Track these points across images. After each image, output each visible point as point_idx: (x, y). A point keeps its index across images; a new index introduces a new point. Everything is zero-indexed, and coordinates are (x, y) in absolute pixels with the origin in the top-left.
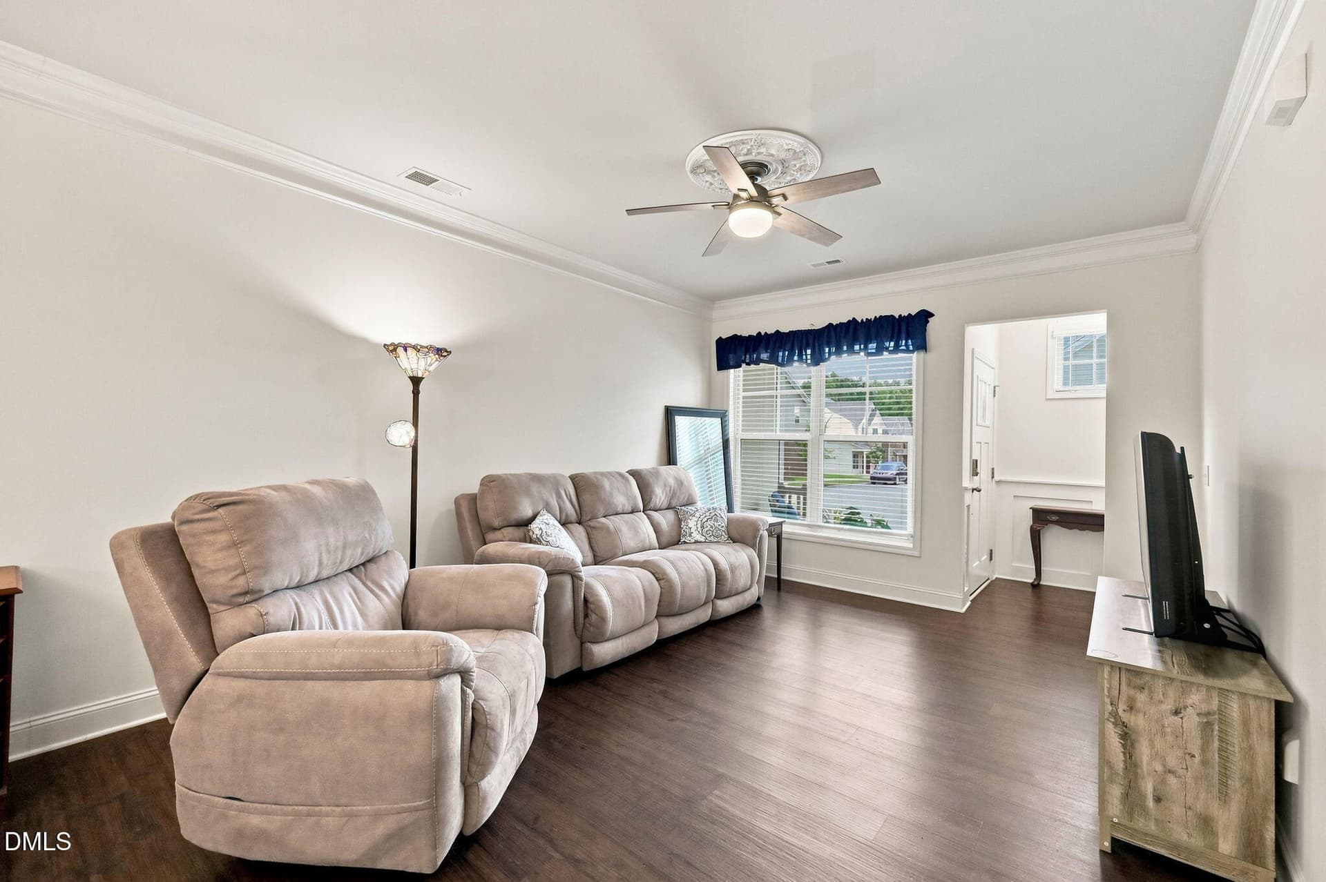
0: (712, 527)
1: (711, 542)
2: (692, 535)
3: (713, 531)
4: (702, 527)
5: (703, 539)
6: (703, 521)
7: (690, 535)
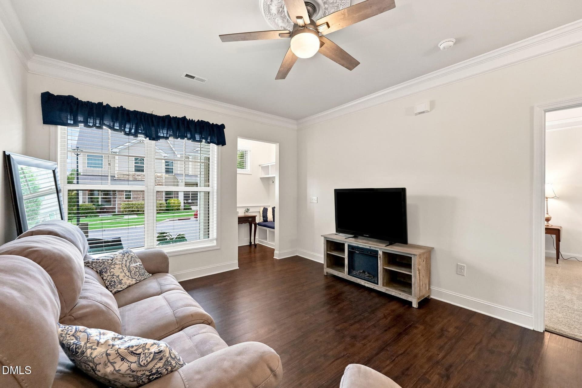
0: (136, 268)
1: (140, 281)
2: (122, 281)
3: (139, 272)
4: (130, 271)
5: (134, 282)
6: (127, 266)
7: (120, 283)
